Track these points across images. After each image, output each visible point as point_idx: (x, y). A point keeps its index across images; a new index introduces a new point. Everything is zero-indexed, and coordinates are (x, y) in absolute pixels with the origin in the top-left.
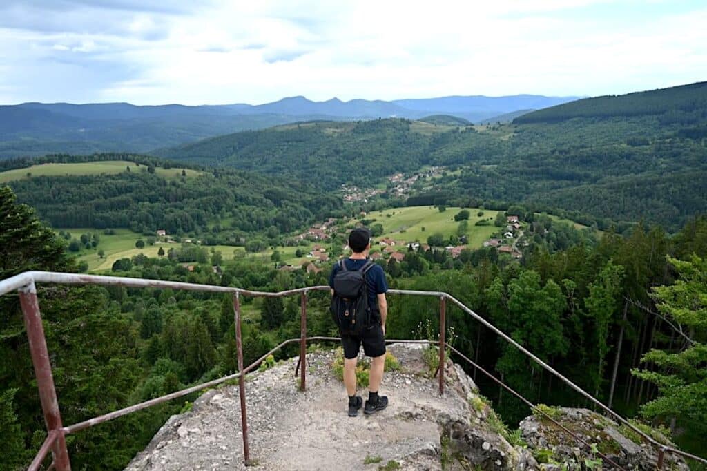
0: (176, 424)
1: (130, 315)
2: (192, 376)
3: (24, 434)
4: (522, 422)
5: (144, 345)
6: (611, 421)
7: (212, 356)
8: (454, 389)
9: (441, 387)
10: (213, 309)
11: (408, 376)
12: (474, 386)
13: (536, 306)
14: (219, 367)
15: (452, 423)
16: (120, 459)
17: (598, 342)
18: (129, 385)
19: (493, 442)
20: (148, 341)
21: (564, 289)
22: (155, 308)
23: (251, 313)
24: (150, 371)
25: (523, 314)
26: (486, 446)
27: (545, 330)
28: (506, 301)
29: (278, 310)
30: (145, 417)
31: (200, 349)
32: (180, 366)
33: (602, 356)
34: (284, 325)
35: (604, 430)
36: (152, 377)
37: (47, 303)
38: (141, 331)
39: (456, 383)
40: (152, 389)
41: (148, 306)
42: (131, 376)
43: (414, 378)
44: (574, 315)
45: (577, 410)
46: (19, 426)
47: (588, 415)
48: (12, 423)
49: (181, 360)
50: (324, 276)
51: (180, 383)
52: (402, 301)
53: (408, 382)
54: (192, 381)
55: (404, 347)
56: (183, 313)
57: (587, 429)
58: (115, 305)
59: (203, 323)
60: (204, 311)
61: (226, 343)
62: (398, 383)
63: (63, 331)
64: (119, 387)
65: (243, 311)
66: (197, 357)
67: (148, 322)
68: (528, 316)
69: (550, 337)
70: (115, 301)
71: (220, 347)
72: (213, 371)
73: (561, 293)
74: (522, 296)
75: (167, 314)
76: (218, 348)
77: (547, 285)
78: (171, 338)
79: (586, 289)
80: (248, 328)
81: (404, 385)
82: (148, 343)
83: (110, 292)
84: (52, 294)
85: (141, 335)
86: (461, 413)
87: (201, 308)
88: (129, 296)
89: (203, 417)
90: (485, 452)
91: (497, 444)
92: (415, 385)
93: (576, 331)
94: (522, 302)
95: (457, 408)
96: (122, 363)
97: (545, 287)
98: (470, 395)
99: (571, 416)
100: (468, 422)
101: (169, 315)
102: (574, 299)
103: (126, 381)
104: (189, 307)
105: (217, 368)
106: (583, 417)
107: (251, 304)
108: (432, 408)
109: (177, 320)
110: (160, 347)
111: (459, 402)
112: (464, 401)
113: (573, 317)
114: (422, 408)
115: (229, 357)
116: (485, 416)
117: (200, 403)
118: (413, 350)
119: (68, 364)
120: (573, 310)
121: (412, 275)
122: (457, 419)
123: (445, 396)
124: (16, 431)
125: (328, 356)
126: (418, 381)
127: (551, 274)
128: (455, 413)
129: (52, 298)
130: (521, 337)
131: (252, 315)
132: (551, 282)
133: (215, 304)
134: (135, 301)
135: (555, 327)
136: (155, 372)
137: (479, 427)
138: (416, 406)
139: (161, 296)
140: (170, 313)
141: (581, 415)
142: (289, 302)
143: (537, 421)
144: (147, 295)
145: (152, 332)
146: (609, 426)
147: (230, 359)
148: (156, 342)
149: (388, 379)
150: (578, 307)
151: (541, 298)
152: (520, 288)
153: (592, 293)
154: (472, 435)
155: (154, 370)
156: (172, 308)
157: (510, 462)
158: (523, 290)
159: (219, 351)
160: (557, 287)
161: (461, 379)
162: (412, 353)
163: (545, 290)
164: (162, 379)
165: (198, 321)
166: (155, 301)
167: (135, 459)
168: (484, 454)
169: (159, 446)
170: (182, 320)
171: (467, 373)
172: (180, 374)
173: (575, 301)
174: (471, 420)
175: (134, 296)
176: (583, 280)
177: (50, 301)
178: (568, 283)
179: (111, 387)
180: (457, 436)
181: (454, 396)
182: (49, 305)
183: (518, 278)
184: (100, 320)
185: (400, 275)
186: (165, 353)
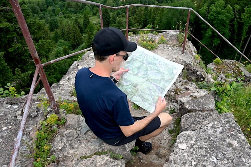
0: (76, 65)
1: (44, 21)
2: (74, 47)
3: (11, 70)
4: (208, 65)
5: (52, 34)
6: (243, 65)
7: (81, 39)
8: (188, 51)
9: (183, 50)
10: (80, 18)
11: (170, 46)
12: (196, 50)
13: (220, 17)
14: (85, 43)
15: (186, 65)
16: (51, 79)
17: (242, 34)
18: (49, 51)
19: (201, 72)
20: (53, 32)
21: (234, 9)
22: (54, 17)
23: (96, 20)
24: (56, 45)
25: (214, 21)
26: (198, 73)
27: (222, 28)
28: (207, 15)
29: (108, 18)
30: (58, 63)
31: (76, 36)
32: (68, 43)
33: (243, 39)
34: (111, 25)
35: (239, 68)
36: (57, 48)
37: (6, 14)
38: (49, 28)
39: (189, 49)
40: (58, 53)
41: (51, 17)
42: (50, 47)
43: (172, 47)
44: (235, 21)
45: (231, 60)
46: (9, 67)
47: (235, 62)
48: (6, 66)
49: (69, 40)
50: (128, 2)
51: (69, 50)
52: (162, 15)
53: (170, 48)
54: (74, 49)
55: (169, 33)
56: (67, 20)
57: (233, 68)
58: (36, 16)
59: (76, 24)
60: (75, 19)
61: (87, 33)
62: (166, 49)
63: (17, 27)
64: (45, 51)
65: (93, 19)
66: (75, 39)
67: (51, 24)
68: (216, 22)
69: (223, 31)
70: (36, 14)
71: (84, 35)
72: (82, 45)
73: (232, 11)
74: (215, 12)
75: (59, 20)
76: (83, 36)
77: (227, 7)
78: (63, 31)
79: (244, 9)
80: (95, 27)
81: (168, 49)
82: (53, 33)
83: (32, 9)
84: (7, 10)
85: (50, 30)
86: (190, 61)
87: (74, 18)
88: (41, 12)
89: (87, 62)
90: (197, 75)
91: (202, 72)
92: (173, 49)
93: (234, 29)
94: (215, 15)
95: (189, 59)
96: (44, 41)
97: (226, 8)
98: (194, 54)
99: (228, 63)
100: (192, 64)
101: (60, 21)
102: (237, 14)
103: (48, 49)
104: (69, 17)
105: (84, 44)
106: (232, 63)
107: (96, 15)
108: (179, 59)
109: (64, 23)
110: (59, 35)
111: (190, 56)
112: (191, 56)
113: (235, 22)
114: (175, 59)
115: (89, 39)
116: (198, 62)
117: (85, 57)
118: (172, 35)
119: (22, 42)
120: (236, 19)
121: (168, 2)
122: (189, 63)
123: (184, 54)
124: (8, 68)
125: (136, 37)
126: (174, 48)
127: (230, 2)
128: (188, 61)
129: (8, 12)
130: (211, 31)
131: (97, 21)
132: (229, 6)
133: (80, 16)
134: (44, 14)
135: (227, 27)
136: (58, 46)
137: (196, 66)
138: (173, 58)
139: (55, 12)
140: (61, 20)
141: (232, 62)
142: (113, 15)
143: (214, 64)
144: (49, 11)
145: (54, 28)
146: (242, 67)
147: (89, 40)
148: (56, 33)
149: (162, 47)
150: (238, 18)
151: (223, 14)
152: (215, 9)
153: (246, 11)
154: (193, 69)
155: (58, 45)
156: (61, 17)
157: (206, 79)
158: (216, 9)
159: (84, 36)
160: (231, 8)
161: (191, 47)
162: (172, 36)
163: (226, 10)
164: (61, 49)
165: (74, 23)
166: (53, 14)
167: (63, 78)
168: (197, 76)
169: (71, 73)
170: (67, 23)
171: (193, 45)
172: (69, 46)
173: (237, 15)
174: (194, 64)
175: (43, 12)
176: (243, 5)
177: (7, 14)
178: (236, 6)
179: (42, 52)
180: (188, 70)
181: (188, 54)
182: (7, 15)
183: (215, 4)
184: (32, 22)
185: (162, 2)
186: (61, 37)
